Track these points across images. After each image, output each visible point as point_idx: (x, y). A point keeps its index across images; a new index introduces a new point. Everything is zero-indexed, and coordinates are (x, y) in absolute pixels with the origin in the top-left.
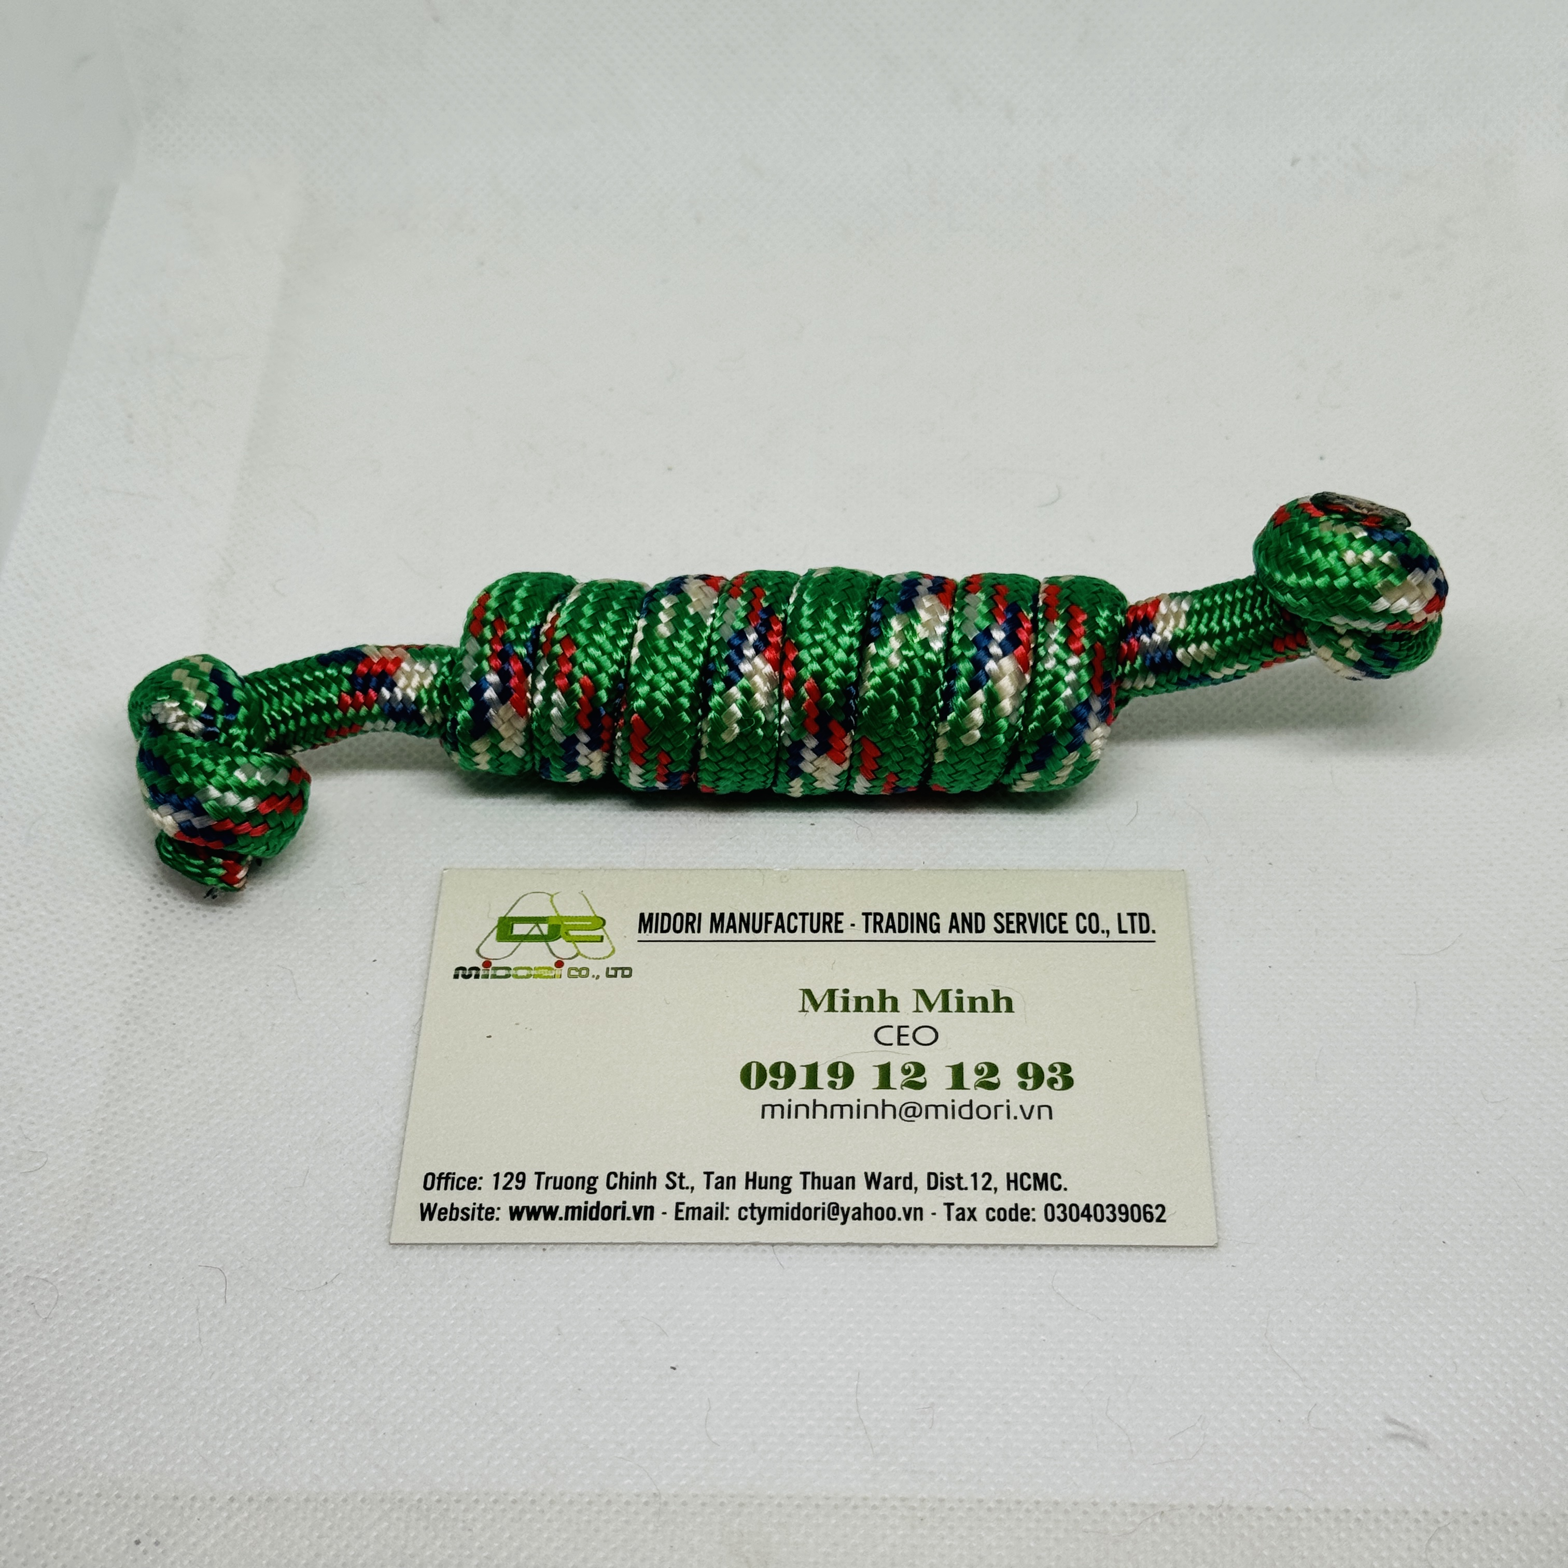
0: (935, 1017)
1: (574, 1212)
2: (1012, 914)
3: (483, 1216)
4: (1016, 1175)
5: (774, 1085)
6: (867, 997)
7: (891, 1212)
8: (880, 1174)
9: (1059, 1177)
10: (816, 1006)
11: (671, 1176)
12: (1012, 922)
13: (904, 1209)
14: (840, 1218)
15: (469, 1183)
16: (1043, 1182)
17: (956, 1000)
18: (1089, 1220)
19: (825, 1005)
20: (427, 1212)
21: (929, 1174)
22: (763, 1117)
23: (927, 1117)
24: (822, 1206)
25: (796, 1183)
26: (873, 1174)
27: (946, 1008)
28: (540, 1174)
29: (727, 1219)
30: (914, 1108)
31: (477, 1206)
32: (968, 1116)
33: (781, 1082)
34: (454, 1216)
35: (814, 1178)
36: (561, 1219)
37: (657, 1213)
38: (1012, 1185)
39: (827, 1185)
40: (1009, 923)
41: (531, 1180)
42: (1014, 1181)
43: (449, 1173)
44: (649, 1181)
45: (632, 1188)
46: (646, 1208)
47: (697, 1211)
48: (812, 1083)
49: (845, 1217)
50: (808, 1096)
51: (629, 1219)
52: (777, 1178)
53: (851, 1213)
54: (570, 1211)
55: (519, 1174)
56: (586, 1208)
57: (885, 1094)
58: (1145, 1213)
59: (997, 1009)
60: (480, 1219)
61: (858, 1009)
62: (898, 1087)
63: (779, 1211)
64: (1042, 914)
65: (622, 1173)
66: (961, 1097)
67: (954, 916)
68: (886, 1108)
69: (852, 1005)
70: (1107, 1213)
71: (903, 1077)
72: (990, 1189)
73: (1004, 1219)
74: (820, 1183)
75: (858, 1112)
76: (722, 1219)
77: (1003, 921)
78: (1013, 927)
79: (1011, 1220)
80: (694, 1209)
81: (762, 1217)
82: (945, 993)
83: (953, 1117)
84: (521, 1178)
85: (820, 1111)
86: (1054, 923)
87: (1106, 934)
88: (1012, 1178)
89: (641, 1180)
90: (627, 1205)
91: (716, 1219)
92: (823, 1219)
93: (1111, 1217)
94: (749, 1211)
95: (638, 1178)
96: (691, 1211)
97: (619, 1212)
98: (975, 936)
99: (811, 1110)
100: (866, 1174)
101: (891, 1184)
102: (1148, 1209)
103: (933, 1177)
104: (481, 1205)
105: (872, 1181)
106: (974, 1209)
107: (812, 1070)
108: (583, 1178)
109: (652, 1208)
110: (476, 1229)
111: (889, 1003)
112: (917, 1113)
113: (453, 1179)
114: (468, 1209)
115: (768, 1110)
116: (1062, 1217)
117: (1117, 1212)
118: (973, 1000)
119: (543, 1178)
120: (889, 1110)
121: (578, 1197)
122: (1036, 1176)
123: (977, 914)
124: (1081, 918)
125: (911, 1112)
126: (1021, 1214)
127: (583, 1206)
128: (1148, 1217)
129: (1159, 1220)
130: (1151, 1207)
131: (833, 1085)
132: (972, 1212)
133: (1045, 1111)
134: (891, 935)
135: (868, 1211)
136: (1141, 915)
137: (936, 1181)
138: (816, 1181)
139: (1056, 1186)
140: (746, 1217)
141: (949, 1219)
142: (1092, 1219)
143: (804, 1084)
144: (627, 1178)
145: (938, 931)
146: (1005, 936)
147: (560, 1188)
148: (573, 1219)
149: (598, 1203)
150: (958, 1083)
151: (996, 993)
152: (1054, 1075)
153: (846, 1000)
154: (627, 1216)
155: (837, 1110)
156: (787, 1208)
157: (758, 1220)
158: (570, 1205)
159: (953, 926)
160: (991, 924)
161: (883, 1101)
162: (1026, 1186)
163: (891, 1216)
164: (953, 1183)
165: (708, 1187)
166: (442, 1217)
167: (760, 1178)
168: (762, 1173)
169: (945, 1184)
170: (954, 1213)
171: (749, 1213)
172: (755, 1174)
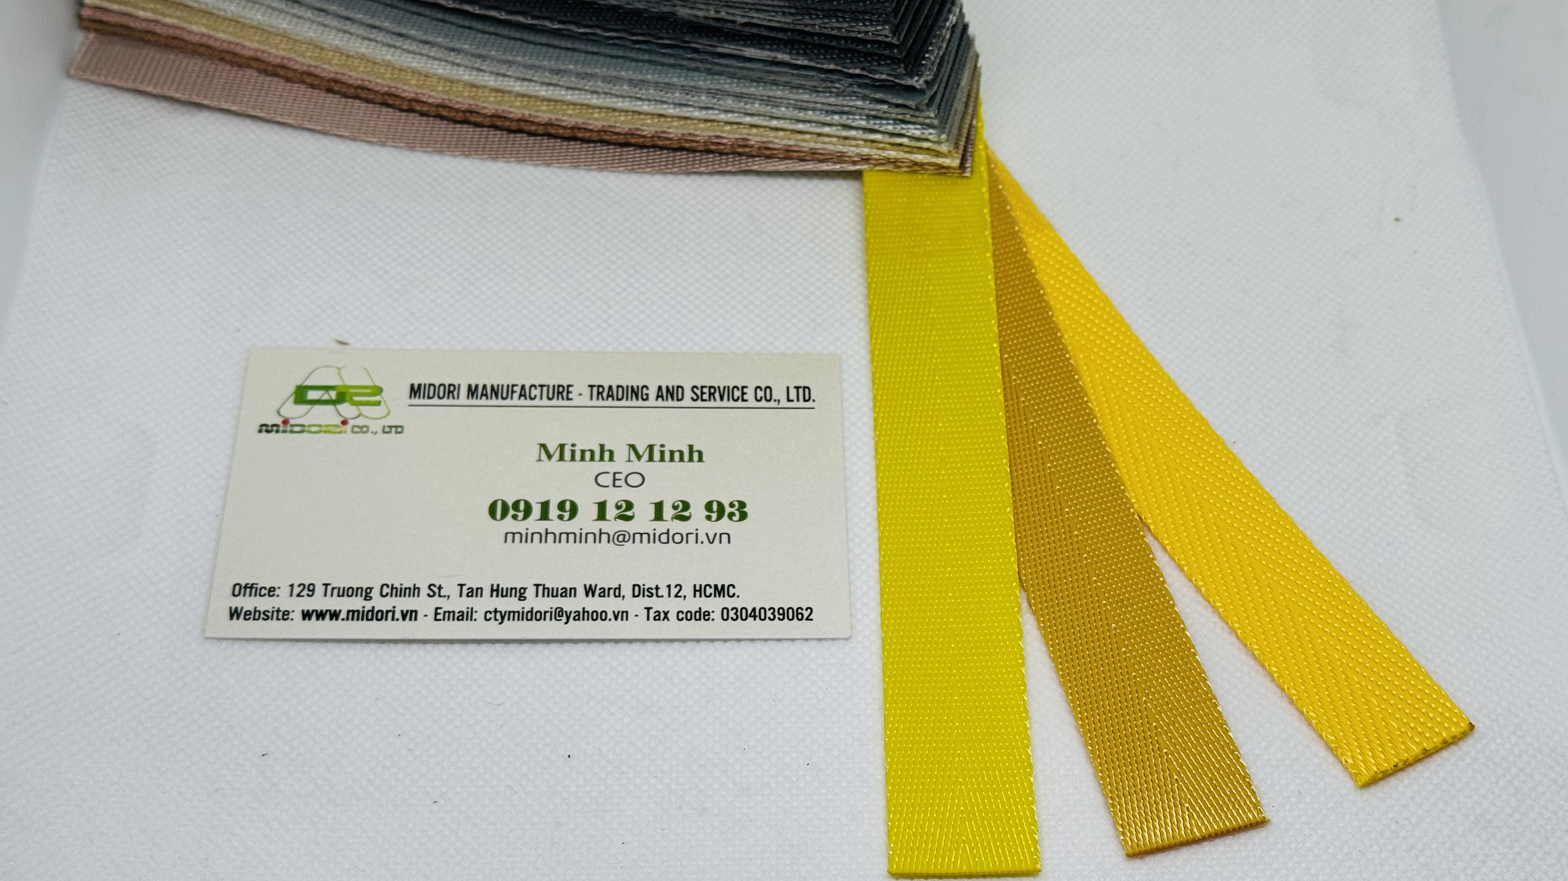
0: (643, 466)
1: (353, 615)
2: (705, 387)
3: (280, 617)
4: (701, 586)
5: (515, 517)
6: (590, 450)
7: (604, 614)
8: (596, 585)
9: (734, 587)
10: (550, 457)
11: (432, 587)
12: (705, 393)
13: (614, 612)
14: (564, 619)
15: (270, 591)
16: (721, 591)
17: (659, 452)
18: (755, 620)
19: (557, 456)
20: (234, 614)
21: (634, 586)
22: (506, 541)
23: (634, 542)
24: (550, 610)
25: (530, 593)
26: (591, 586)
27: (651, 459)
28: (326, 585)
29: (475, 620)
30: (624, 535)
31: (276, 609)
32: (666, 541)
33: (521, 515)
34: (257, 617)
35: (544, 589)
36: (343, 619)
37: (420, 615)
38: (698, 593)
39: (555, 594)
40: (702, 393)
41: (319, 590)
42: (699, 591)
43: (253, 584)
44: (414, 591)
45: (400, 596)
46: (412, 611)
47: (451, 614)
48: (545, 516)
49: (568, 618)
50: (541, 527)
51: (397, 620)
52: (516, 589)
53: (573, 615)
54: (351, 613)
55: (309, 585)
56: (363, 611)
57: (601, 524)
58: (798, 614)
59: (691, 459)
60: (278, 619)
61: (583, 459)
62: (612, 519)
63: (516, 614)
64: (728, 387)
65: (392, 585)
66: (661, 527)
67: (660, 388)
68: (603, 536)
69: (578, 456)
70: (769, 614)
71: (616, 512)
72: (680, 597)
73: (691, 619)
74: (549, 592)
75: (580, 538)
76: (471, 620)
77: (698, 392)
78: (706, 397)
79: (696, 620)
80: (449, 612)
81: (503, 618)
82: (651, 447)
83: (654, 542)
84: (311, 588)
85: (550, 537)
86: (737, 394)
87: (777, 402)
88: (698, 588)
89: (408, 590)
90: (396, 609)
91: (467, 620)
92: (551, 619)
93: (772, 617)
94: (493, 614)
95: (406, 589)
96: (447, 614)
97: (390, 614)
98: (676, 403)
99: (544, 537)
100: (585, 586)
101: (604, 593)
102: (800, 611)
103: (637, 588)
104: (279, 608)
105: (590, 591)
106: (668, 612)
107: (545, 506)
108: (362, 588)
109: (416, 612)
110: (274, 628)
111: (607, 455)
112: (626, 539)
113: (256, 588)
114: (268, 611)
115: (510, 536)
116: (735, 617)
117: (776, 613)
118: (672, 453)
119: (329, 588)
120: (604, 537)
121: (357, 603)
122: (716, 586)
123: (678, 387)
124: (758, 390)
125: (621, 538)
126: (705, 615)
127: (361, 610)
128: (800, 616)
129: (807, 619)
130: (802, 609)
131: (561, 517)
132: (666, 614)
133: (725, 537)
134: (610, 402)
135: (586, 614)
136: (805, 388)
137: (639, 591)
138: (546, 591)
139: (731, 594)
140: (490, 619)
141: (648, 619)
142: (757, 618)
143: (539, 517)
144: (396, 588)
145: (647, 399)
146: (699, 403)
147: (343, 595)
148: (353, 619)
149: (373, 607)
150: (659, 516)
151: (691, 447)
152: (733, 510)
153: (573, 452)
154: (396, 617)
155: (564, 537)
156: (523, 612)
157: (500, 621)
158: (351, 609)
159: (659, 396)
160: (688, 394)
161: (600, 530)
162: (708, 594)
163: (603, 618)
164: (652, 592)
165: (461, 595)
166: (247, 617)
167: (502, 589)
168: (504, 585)
169: (646, 593)
170: (652, 615)
171: (492, 616)
172: (498, 585)
